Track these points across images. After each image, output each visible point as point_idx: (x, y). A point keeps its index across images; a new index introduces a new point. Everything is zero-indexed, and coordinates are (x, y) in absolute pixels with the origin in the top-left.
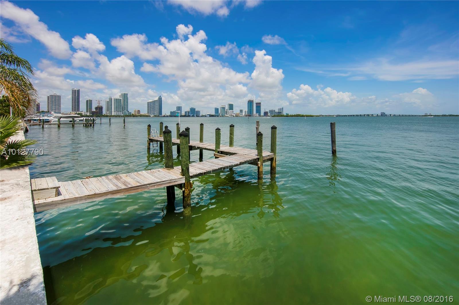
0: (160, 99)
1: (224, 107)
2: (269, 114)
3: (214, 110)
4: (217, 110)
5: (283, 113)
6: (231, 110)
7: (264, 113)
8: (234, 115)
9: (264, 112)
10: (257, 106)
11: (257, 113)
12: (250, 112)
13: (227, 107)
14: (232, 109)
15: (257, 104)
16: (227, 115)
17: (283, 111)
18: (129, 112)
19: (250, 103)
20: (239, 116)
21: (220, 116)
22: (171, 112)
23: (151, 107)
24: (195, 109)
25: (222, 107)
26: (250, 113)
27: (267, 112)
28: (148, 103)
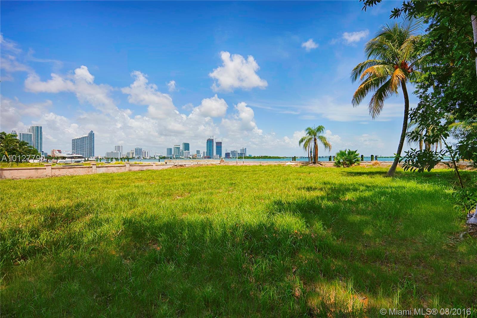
0: (92, 135)
1: (179, 146)
2: (231, 156)
3: (166, 150)
4: (170, 150)
5: (246, 155)
6: (187, 151)
7: (225, 155)
8: (191, 157)
9: (226, 153)
10: (217, 147)
11: (217, 154)
12: (210, 153)
13: (182, 148)
14: (189, 150)
15: (217, 143)
16: (182, 157)
17: (246, 152)
18: (45, 152)
19: (210, 142)
20: (196, 158)
21: (174, 158)
22: (108, 154)
23: (78, 146)
24: (141, 149)
25: (175, 146)
26: (210, 155)
27: (229, 153)
28: (73, 140)
